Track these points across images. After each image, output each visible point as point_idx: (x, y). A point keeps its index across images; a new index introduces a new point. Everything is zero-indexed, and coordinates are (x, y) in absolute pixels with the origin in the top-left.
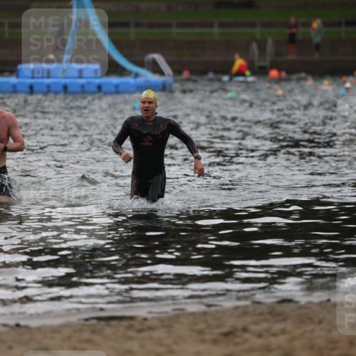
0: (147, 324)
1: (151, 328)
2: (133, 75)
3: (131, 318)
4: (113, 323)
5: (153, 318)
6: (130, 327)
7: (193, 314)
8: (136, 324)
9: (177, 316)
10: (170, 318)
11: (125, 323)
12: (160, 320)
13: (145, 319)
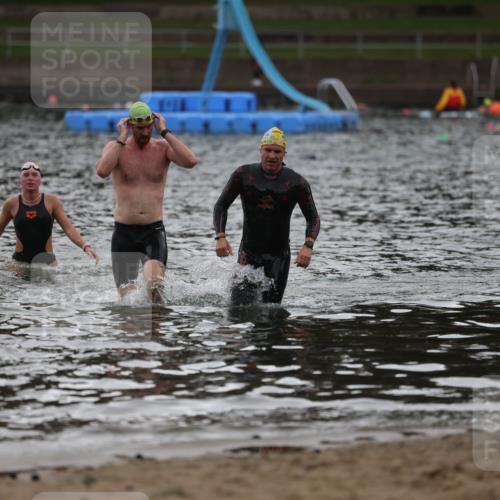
0: (320, 458)
1: (325, 465)
2: (301, 108)
3: (298, 450)
4: (272, 455)
5: (328, 450)
6: (296, 462)
7: (384, 445)
8: (304, 457)
9: (362, 448)
10: (352, 451)
11: (289, 457)
12: (339, 452)
13: (318, 452)
